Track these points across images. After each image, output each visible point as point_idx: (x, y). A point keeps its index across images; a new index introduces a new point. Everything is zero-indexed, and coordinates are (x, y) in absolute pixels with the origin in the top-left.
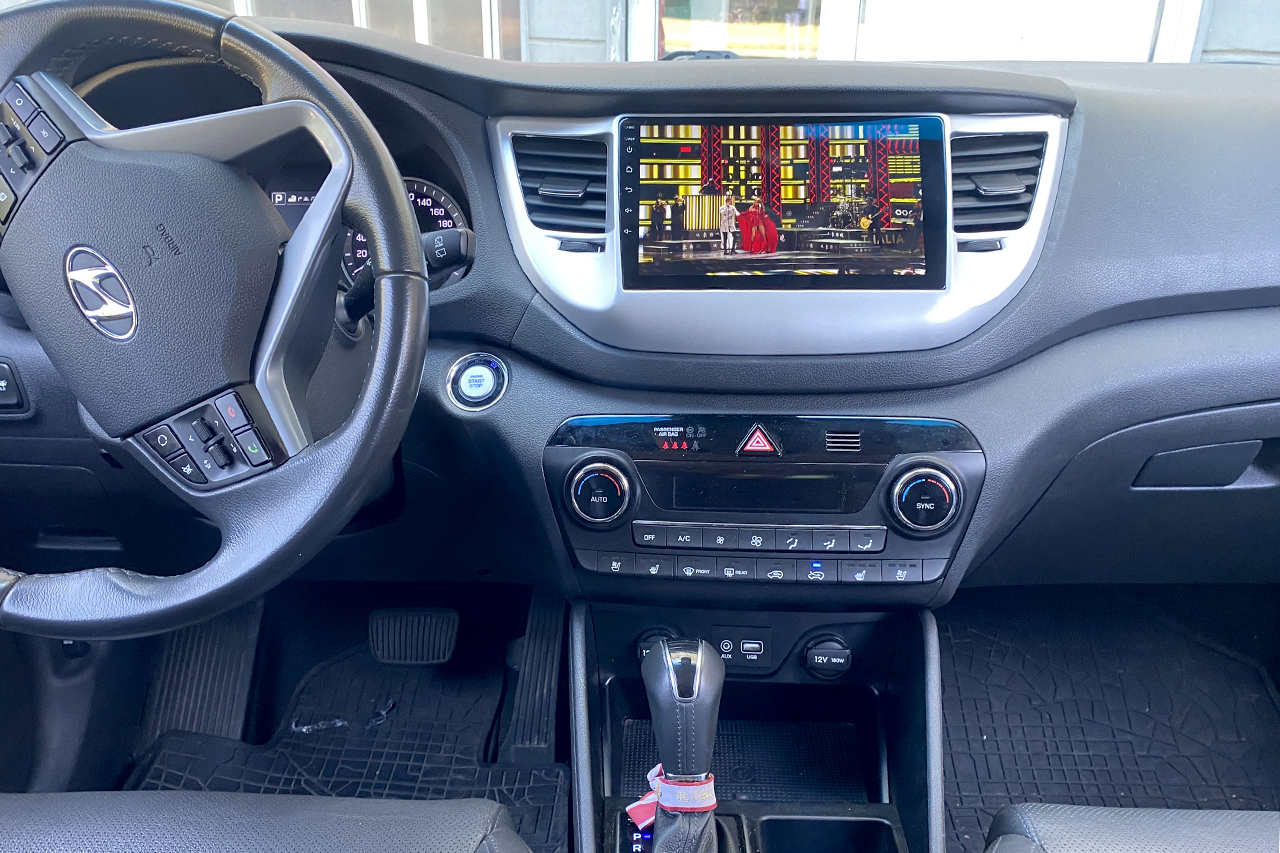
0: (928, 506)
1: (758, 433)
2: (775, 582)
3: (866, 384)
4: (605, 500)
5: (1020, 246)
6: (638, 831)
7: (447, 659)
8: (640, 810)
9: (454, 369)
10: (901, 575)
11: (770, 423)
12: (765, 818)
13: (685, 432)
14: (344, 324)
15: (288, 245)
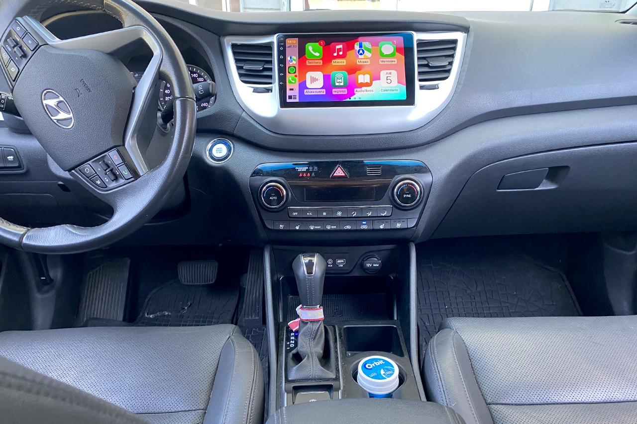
0: (409, 196)
1: (339, 169)
2: (348, 231)
3: (383, 146)
4: (275, 198)
5: (446, 87)
6: (293, 332)
7: (214, 281)
8: (293, 324)
9: (210, 145)
10: (398, 226)
11: (345, 165)
12: (345, 326)
13: (309, 169)
14: (162, 125)
15: (136, 88)
